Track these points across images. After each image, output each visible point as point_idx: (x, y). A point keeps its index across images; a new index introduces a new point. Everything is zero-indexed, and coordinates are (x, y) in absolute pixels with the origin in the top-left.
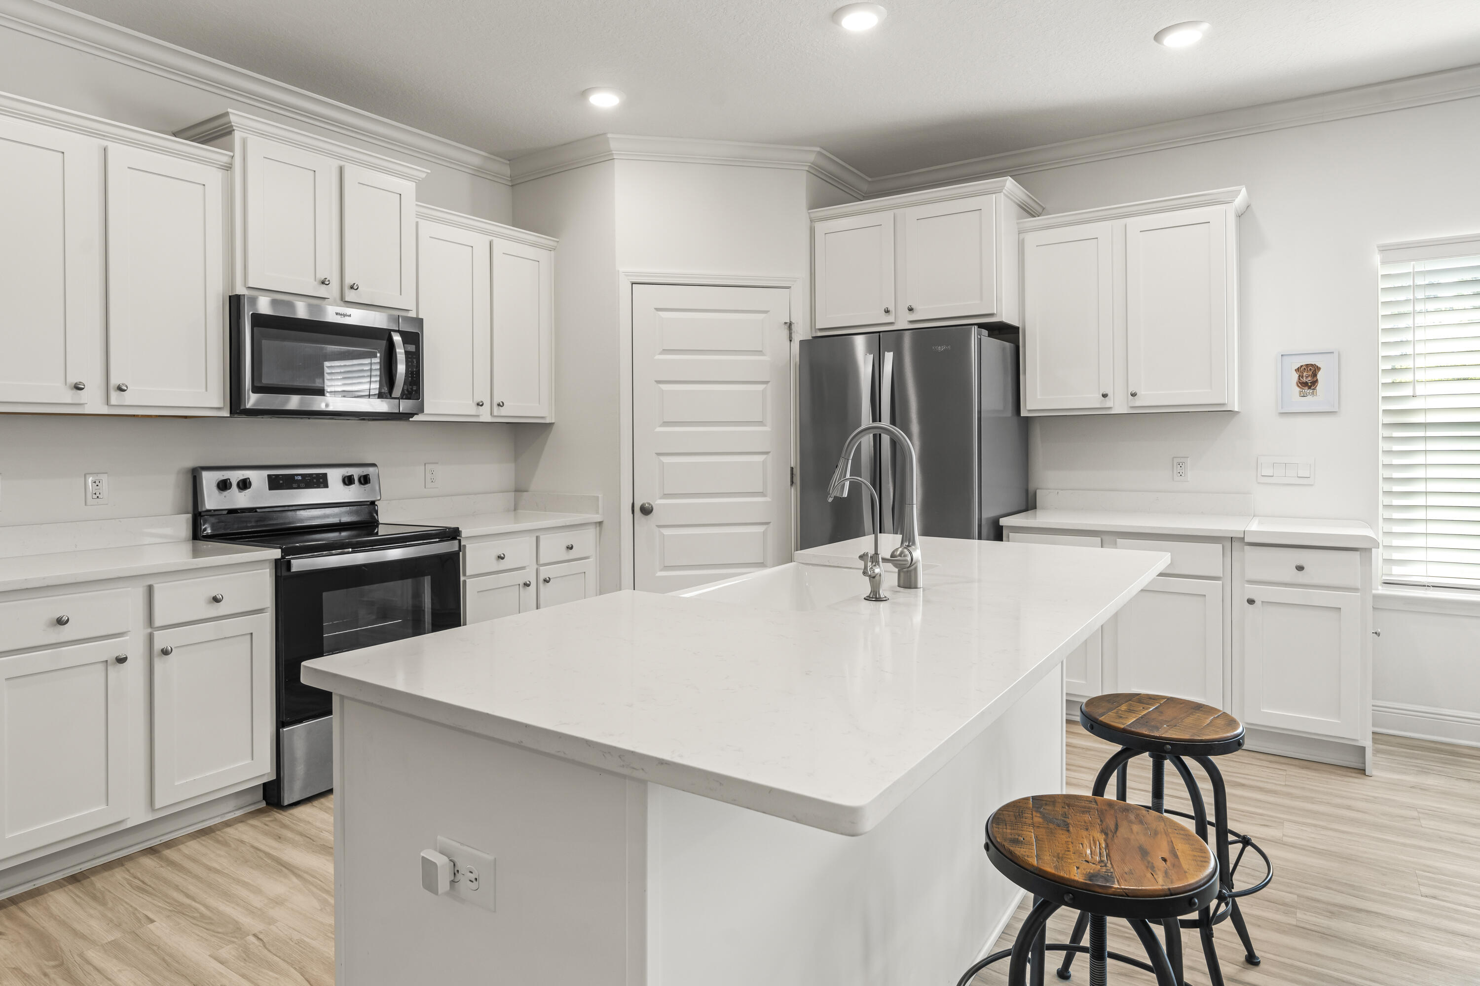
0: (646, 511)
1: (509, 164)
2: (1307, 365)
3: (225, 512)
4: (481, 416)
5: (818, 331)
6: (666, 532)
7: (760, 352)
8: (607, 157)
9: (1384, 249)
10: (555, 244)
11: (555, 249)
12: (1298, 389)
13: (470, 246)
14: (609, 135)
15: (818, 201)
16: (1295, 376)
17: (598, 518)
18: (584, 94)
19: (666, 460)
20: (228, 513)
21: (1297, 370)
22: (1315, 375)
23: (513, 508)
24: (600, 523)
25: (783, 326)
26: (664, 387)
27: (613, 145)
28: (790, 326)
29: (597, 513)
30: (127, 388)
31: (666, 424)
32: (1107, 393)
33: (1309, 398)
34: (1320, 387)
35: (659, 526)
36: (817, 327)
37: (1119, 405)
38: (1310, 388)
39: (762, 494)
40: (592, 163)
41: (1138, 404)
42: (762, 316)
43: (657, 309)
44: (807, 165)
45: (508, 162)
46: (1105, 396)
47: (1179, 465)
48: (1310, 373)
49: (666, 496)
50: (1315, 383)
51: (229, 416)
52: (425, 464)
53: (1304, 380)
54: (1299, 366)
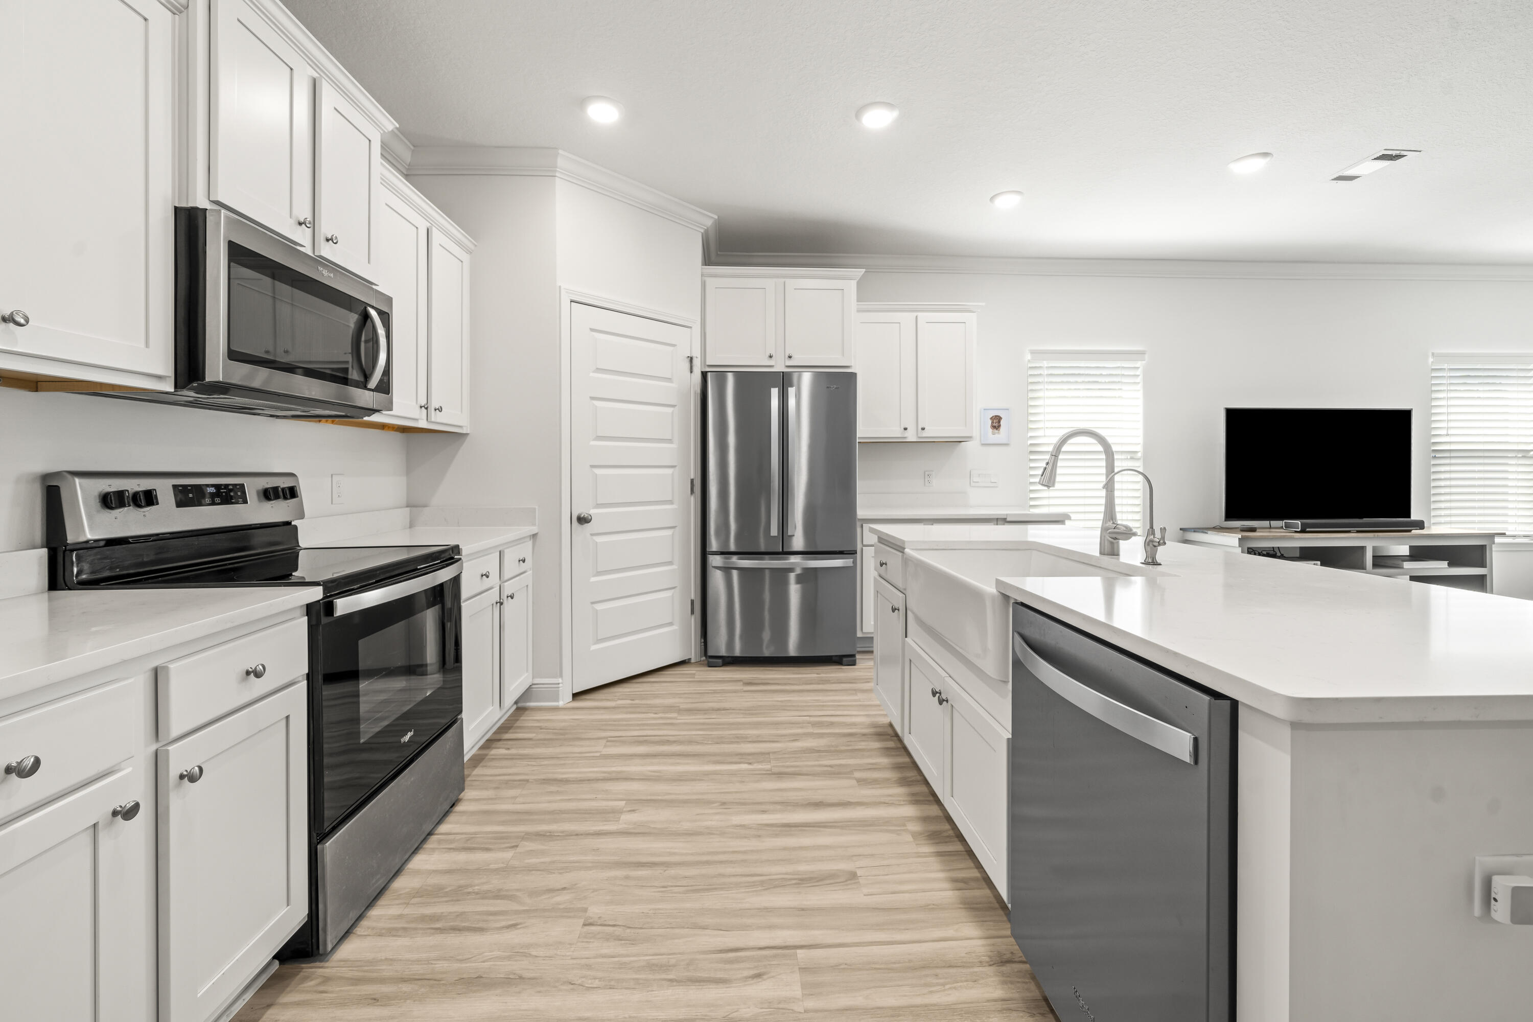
0: (583, 520)
1: (413, 151)
2: (996, 416)
3: (102, 543)
4: (420, 421)
5: (707, 367)
6: (599, 539)
7: (669, 380)
8: (549, 173)
9: (1033, 352)
10: (472, 247)
11: (471, 253)
12: (991, 430)
13: (415, 227)
14: (561, 152)
15: (708, 260)
16: (990, 422)
17: (534, 530)
18: (583, 102)
19: (598, 471)
20: (105, 545)
21: (991, 418)
22: (999, 422)
23: (408, 525)
24: (534, 536)
25: (686, 359)
26: (596, 403)
27: (560, 162)
28: (691, 359)
29: (534, 524)
30: (27, 321)
31: (599, 438)
32: (906, 427)
33: (996, 435)
34: (1002, 428)
35: (592, 535)
36: (707, 364)
37: (911, 436)
38: (997, 429)
39: (671, 502)
40: (524, 174)
41: (924, 435)
42: (672, 348)
43: (592, 330)
44: (703, 228)
45: (412, 147)
46: (906, 429)
47: (927, 476)
48: (997, 421)
49: (599, 506)
50: (999, 426)
51: (173, 390)
52: (332, 475)
53: (994, 424)
54: (992, 416)
